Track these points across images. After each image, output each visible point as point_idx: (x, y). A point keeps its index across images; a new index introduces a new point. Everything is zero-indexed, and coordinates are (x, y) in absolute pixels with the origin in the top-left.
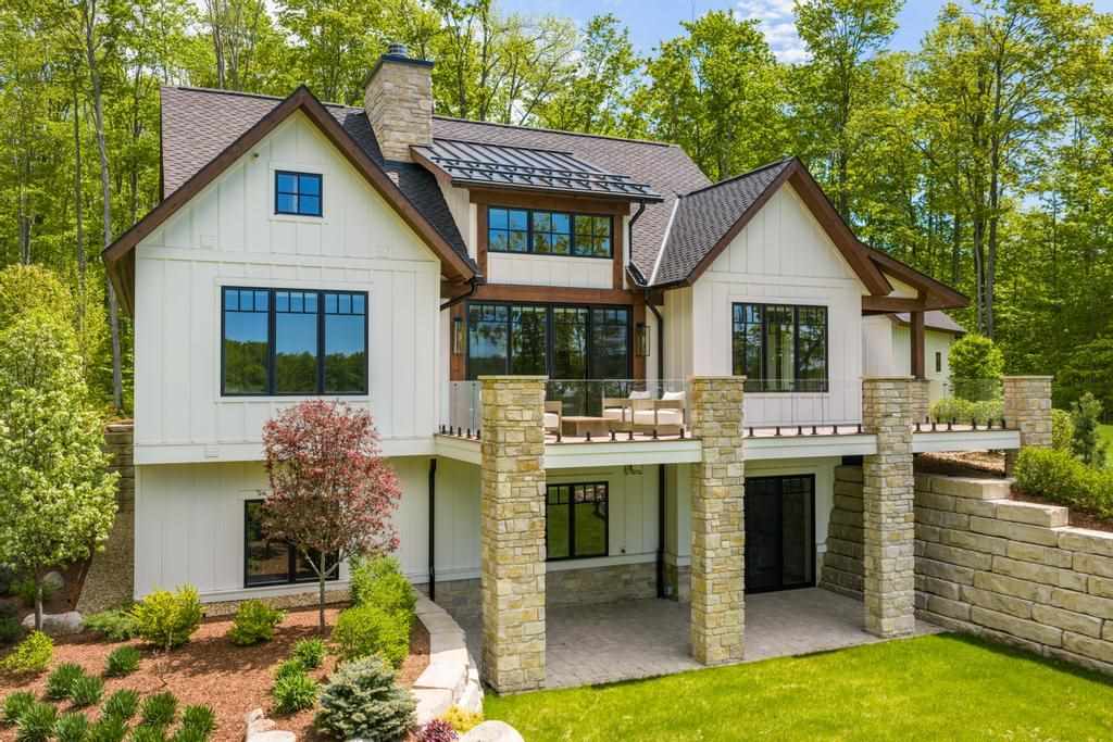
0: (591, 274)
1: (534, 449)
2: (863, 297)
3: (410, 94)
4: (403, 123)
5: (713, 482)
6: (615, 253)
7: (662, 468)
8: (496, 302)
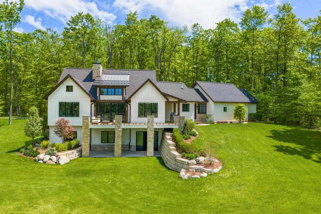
0: (118, 98)
1: (88, 125)
2: (166, 101)
3: (97, 69)
4: (96, 73)
5: (116, 131)
6: (122, 94)
7: (130, 128)
8: (102, 103)
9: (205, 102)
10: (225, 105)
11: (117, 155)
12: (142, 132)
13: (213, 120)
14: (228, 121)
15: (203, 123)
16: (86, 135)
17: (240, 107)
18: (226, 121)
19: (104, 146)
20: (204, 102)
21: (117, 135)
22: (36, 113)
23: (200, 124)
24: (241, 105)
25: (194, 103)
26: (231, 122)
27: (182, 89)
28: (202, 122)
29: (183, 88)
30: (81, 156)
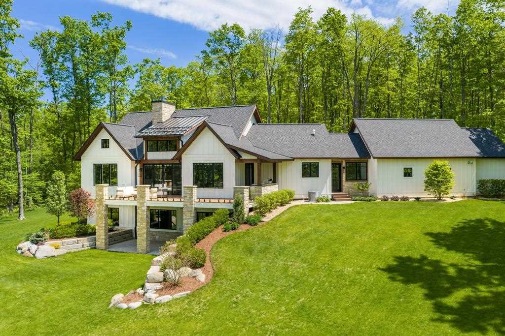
2: (236, 159)
3: (158, 110)
5: (139, 210)
8: (150, 164)
9: (361, 158)
10: (408, 164)
11: (140, 250)
12: (204, 213)
13: (376, 194)
14: (409, 196)
15: (349, 200)
16: (100, 215)
17: (436, 168)
18: (406, 196)
19: (154, 233)
20: (357, 158)
21: (141, 217)
22: (59, 180)
23: (338, 200)
24: (439, 163)
25: (330, 160)
26: (418, 199)
27: (313, 135)
28: (348, 197)
29: (314, 133)
30: (94, 247)
